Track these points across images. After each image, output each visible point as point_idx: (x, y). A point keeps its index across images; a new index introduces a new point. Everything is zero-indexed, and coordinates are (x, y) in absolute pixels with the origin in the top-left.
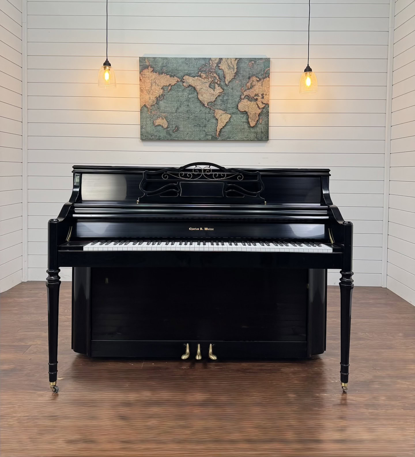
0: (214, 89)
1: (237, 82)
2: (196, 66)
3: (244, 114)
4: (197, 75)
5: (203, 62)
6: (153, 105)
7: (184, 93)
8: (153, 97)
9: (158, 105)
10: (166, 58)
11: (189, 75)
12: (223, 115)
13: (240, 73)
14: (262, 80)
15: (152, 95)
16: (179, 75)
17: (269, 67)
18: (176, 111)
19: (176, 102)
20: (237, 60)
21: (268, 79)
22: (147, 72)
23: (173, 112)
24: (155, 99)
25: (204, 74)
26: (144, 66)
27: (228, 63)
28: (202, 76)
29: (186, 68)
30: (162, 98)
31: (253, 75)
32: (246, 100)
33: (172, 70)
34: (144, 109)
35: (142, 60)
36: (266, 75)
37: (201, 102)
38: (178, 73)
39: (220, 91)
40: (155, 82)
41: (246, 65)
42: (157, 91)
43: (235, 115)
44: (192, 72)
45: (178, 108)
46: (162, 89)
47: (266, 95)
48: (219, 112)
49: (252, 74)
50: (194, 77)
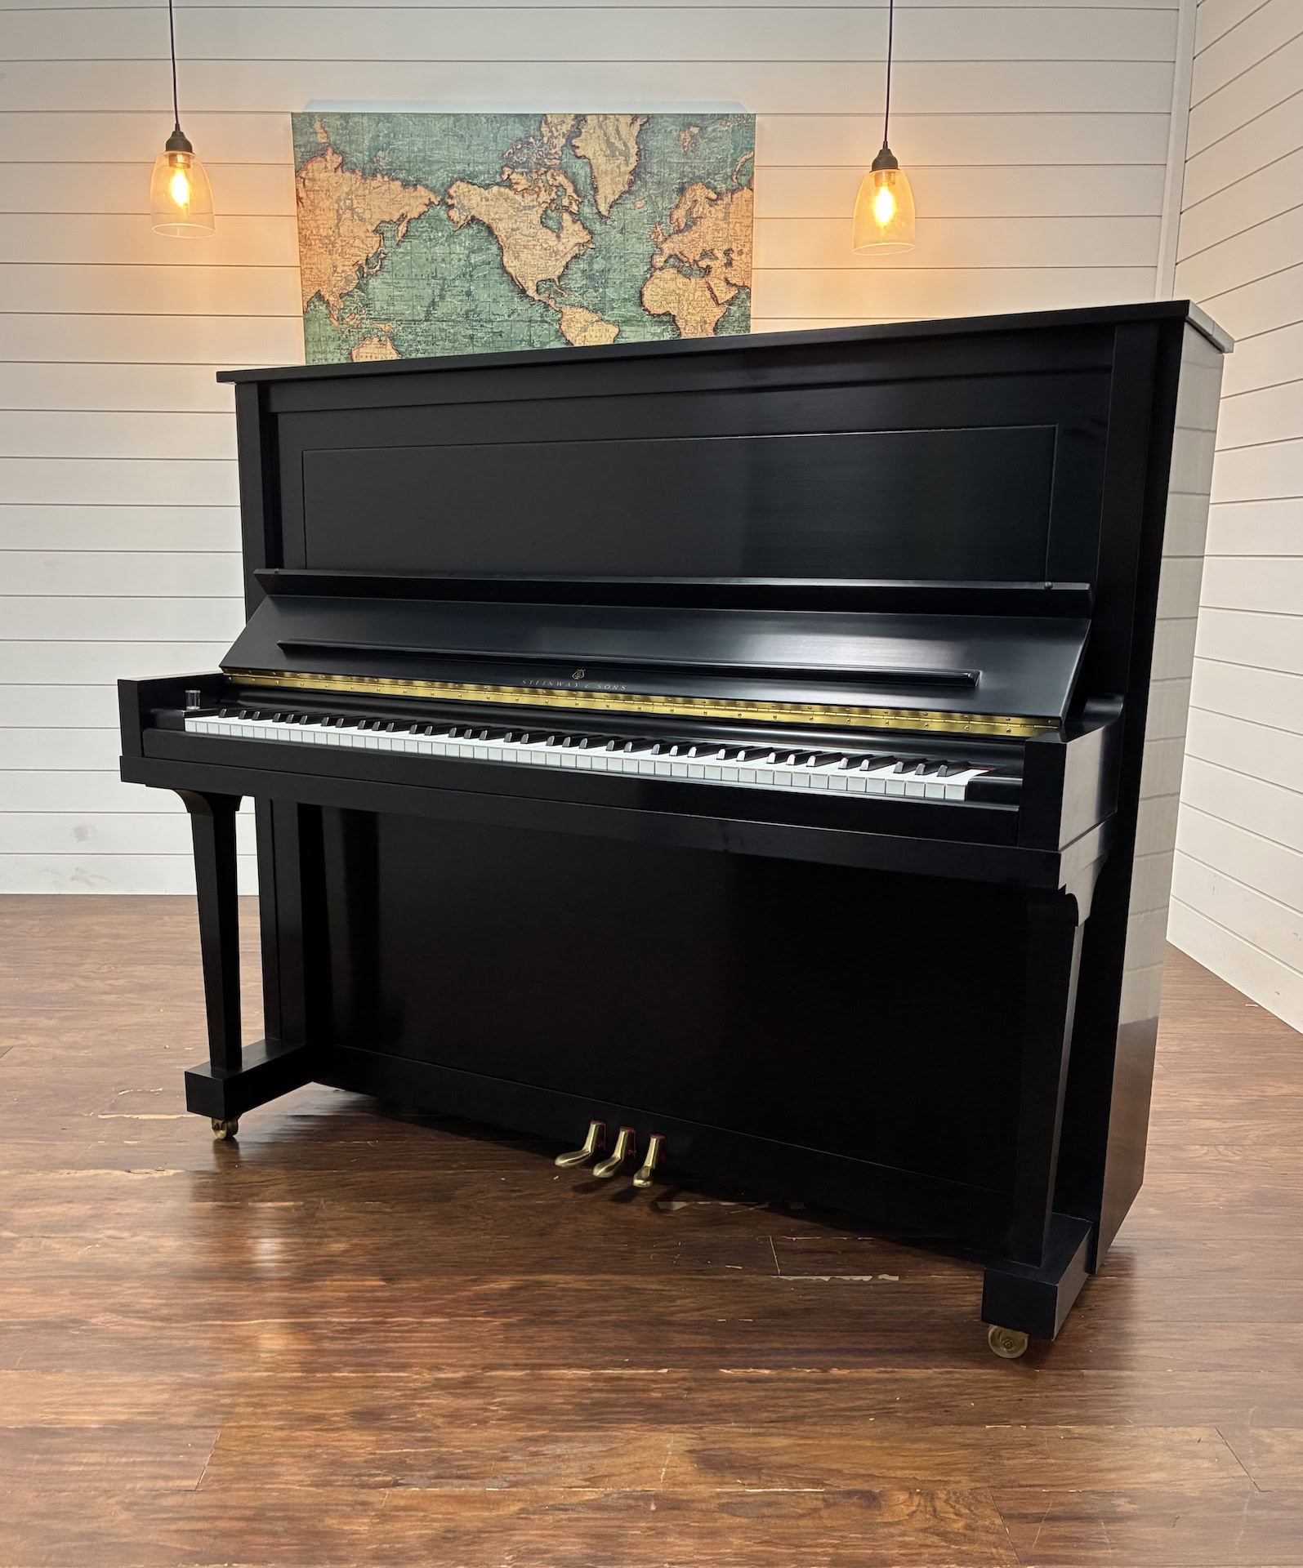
0: (558, 231)
1: (638, 207)
2: (492, 146)
3: (665, 323)
4: (498, 180)
5: (518, 131)
6: (347, 294)
7: (452, 246)
8: (347, 263)
9: (363, 291)
10: (388, 117)
11: (469, 179)
12: (590, 328)
13: (649, 170)
14: (727, 199)
15: (342, 254)
16: (432, 181)
17: (752, 149)
18: (428, 313)
19: (425, 282)
20: (639, 122)
21: (746, 193)
22: (323, 171)
23: (417, 318)
24: (353, 273)
25: (520, 177)
26: (308, 148)
27: (605, 134)
28: (517, 183)
29: (458, 152)
30: (378, 268)
31: (695, 180)
32: (669, 273)
33: (409, 162)
34: (315, 306)
35: (302, 123)
36: (742, 179)
37: (513, 280)
38: (430, 173)
39: (581, 241)
40: (351, 208)
41: (669, 142)
42: (357, 243)
43: (634, 328)
44: (481, 167)
45: (433, 303)
46: (375, 231)
47: (740, 253)
48: (577, 316)
49: (691, 176)
50: (487, 187)
